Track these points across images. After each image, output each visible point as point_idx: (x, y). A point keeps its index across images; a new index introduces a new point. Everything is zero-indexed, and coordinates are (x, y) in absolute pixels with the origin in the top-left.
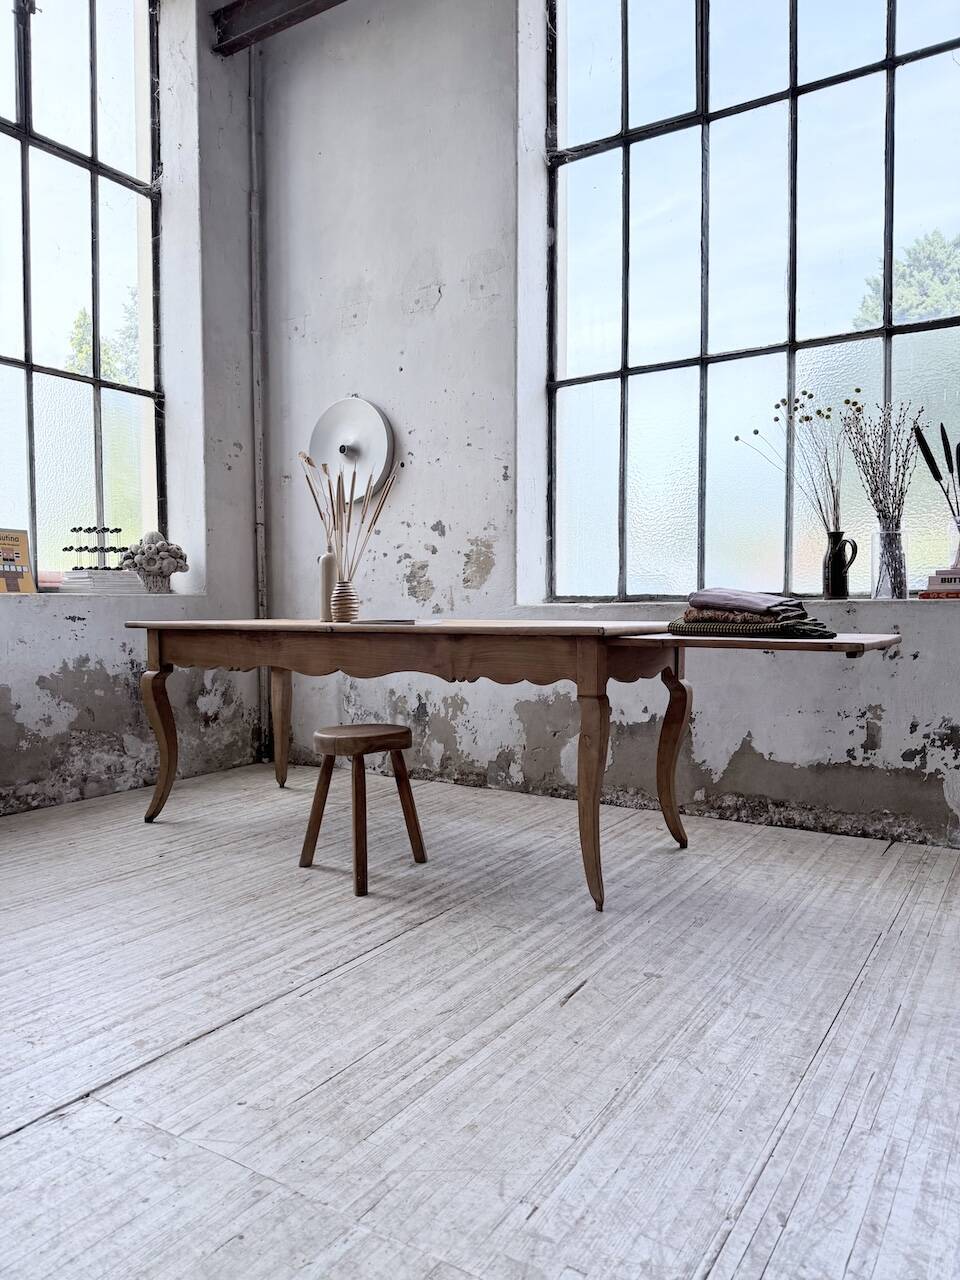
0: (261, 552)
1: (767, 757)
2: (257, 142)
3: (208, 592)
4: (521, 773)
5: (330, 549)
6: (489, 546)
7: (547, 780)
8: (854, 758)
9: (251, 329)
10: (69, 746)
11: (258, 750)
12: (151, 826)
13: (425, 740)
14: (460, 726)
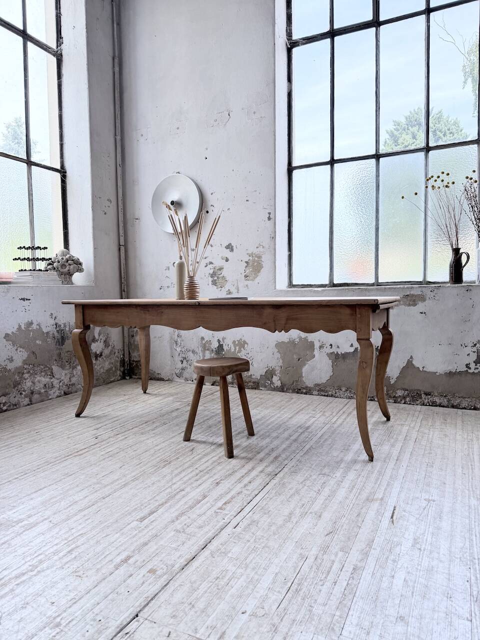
0: (123, 261)
1: (421, 369)
2: (117, 28)
3: (96, 284)
4: (279, 382)
5: (181, 258)
6: (260, 257)
7: (295, 384)
8: (470, 368)
9: (116, 135)
10: (23, 374)
11: (124, 372)
12: (79, 420)
14: (243, 356)
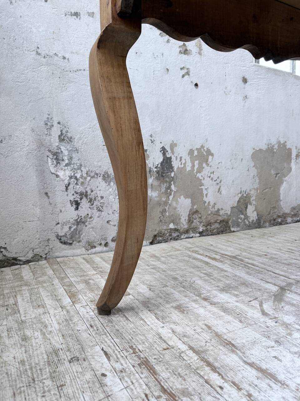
4: (255, 213)
7: (271, 212)
13: (171, 197)
14: (206, 178)
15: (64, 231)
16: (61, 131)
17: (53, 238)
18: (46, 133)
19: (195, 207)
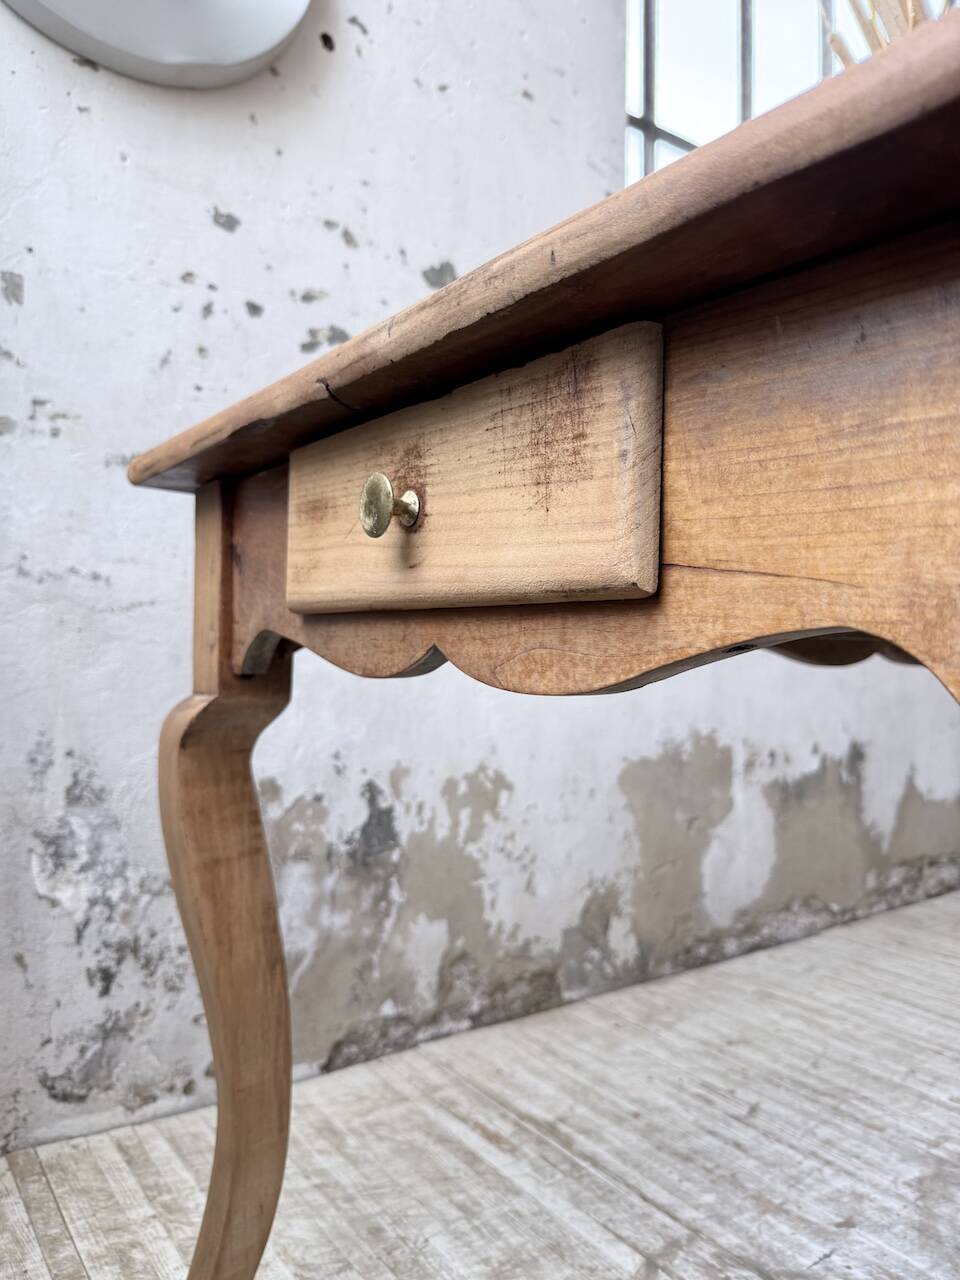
7: (678, 934)
13: (389, 924)
14: (491, 854)
15: (62, 1062)
16: (75, 775)
17: (30, 1083)
18: (30, 784)
19: (460, 943)
